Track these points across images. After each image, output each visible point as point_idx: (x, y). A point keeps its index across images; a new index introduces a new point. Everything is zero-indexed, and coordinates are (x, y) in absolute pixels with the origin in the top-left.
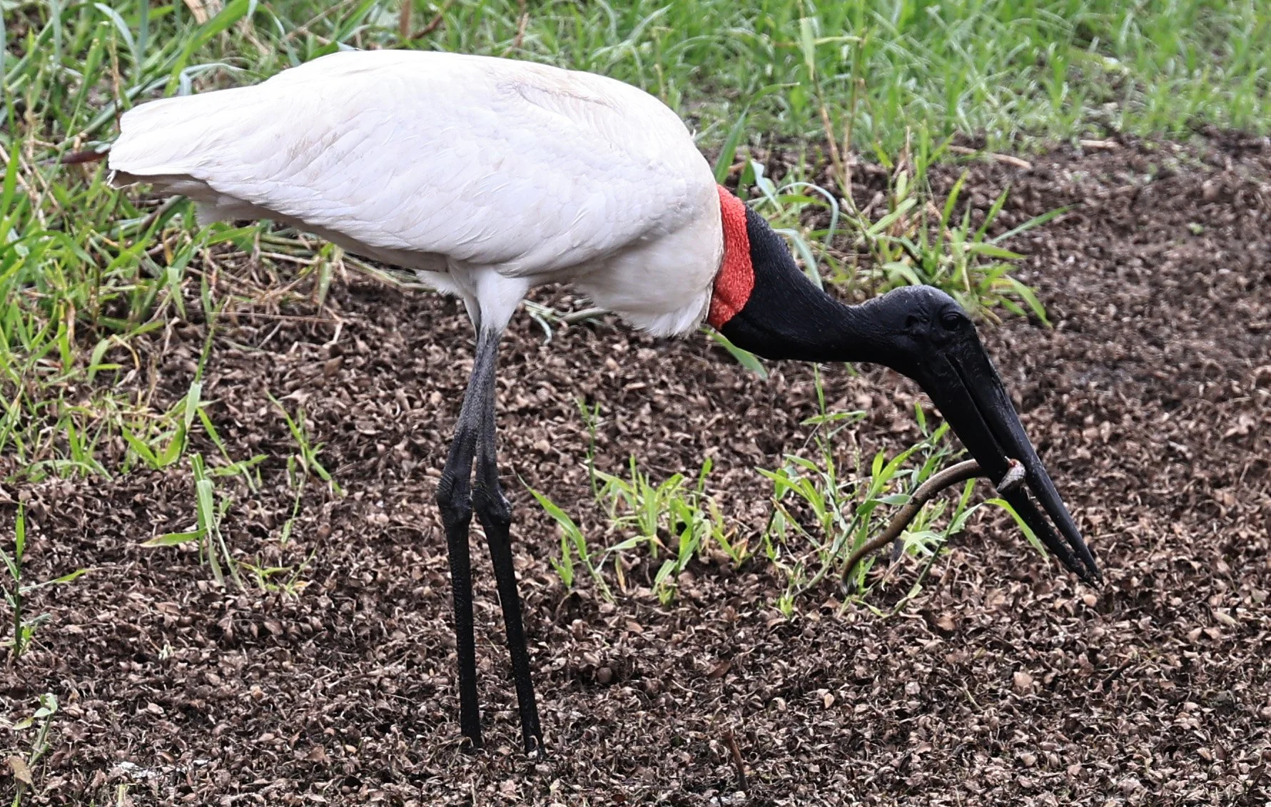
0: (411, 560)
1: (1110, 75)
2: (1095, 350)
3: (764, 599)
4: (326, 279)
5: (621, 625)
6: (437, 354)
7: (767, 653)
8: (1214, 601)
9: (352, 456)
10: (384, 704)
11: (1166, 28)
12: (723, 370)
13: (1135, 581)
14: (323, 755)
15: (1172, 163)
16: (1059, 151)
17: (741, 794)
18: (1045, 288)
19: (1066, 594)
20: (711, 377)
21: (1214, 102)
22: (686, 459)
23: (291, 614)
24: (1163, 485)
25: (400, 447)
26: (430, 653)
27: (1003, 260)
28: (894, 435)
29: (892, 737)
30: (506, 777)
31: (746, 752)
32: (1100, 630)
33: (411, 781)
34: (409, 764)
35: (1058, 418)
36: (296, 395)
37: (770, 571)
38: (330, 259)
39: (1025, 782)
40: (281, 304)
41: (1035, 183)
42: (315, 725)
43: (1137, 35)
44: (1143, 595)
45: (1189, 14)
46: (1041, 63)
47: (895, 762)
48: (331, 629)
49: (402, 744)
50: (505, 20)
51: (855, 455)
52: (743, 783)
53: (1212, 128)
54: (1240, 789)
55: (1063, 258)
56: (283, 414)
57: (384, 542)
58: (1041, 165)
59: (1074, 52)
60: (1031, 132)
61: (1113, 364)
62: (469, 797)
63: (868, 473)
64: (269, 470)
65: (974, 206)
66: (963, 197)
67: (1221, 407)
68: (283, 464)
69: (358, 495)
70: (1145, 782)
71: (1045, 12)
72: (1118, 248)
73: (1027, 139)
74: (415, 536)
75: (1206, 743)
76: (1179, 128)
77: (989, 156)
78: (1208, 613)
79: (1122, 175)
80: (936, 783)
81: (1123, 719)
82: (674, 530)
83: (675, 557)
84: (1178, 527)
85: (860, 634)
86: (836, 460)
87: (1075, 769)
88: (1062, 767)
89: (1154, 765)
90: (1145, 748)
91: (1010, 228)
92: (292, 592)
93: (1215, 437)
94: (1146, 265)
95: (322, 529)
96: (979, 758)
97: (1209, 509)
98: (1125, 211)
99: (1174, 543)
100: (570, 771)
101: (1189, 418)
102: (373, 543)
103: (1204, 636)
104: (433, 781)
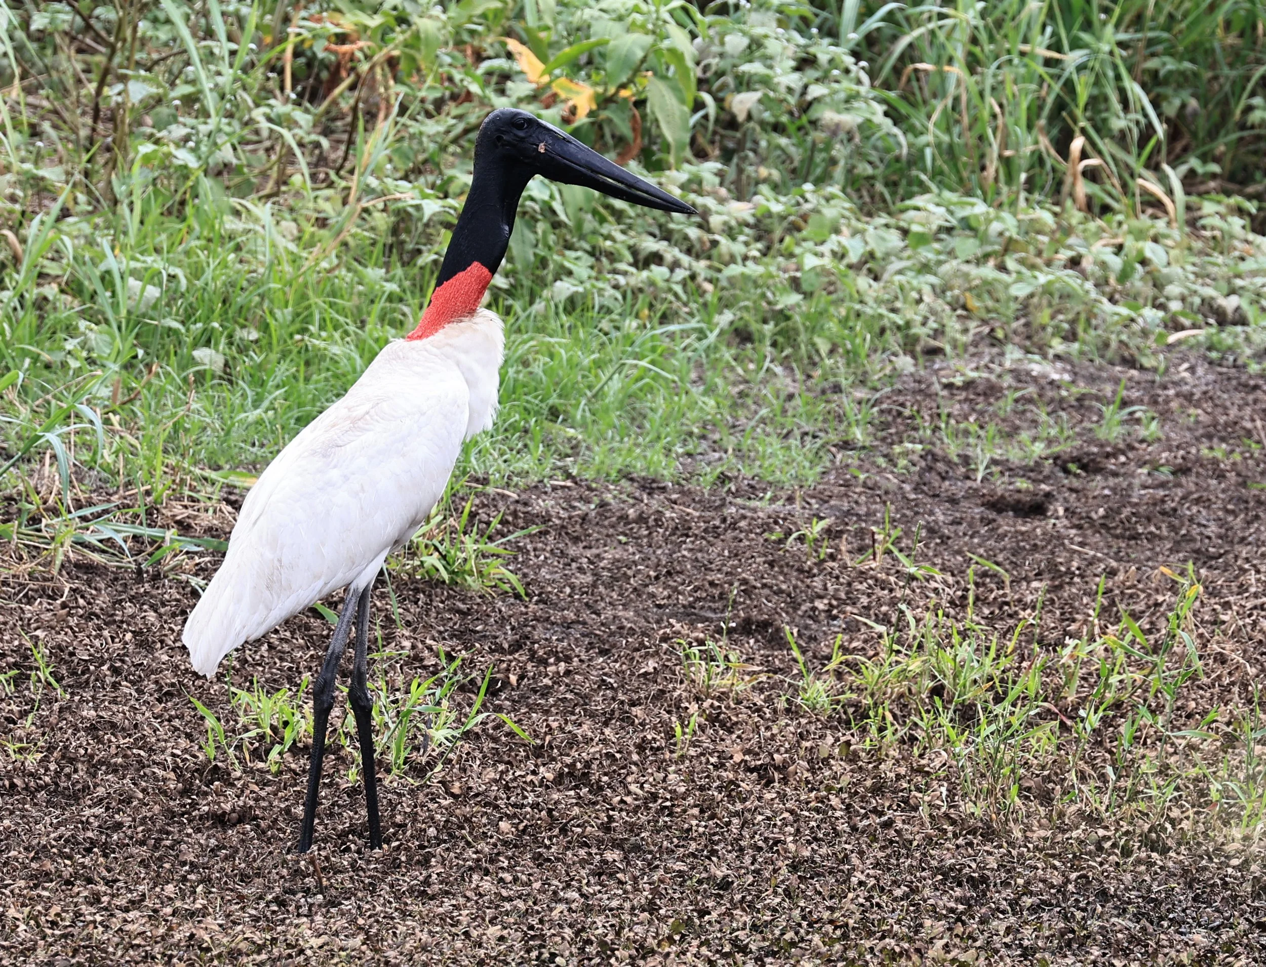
0: (110, 741)
1: (570, 440)
2: (556, 616)
3: (338, 771)
4: (60, 558)
5: (245, 786)
6: (130, 609)
7: (339, 806)
8: (629, 779)
9: (73, 673)
10: (90, 834)
11: (607, 410)
12: (315, 623)
13: (579, 765)
14: (49, 866)
15: (608, 497)
16: (536, 487)
17: (320, 897)
18: (525, 575)
19: (534, 773)
20: (308, 627)
21: (636, 458)
22: (290, 680)
23: (31, 774)
24: (598, 703)
25: (105, 668)
26: (120, 802)
27: (498, 556)
28: (425, 668)
29: (418, 862)
30: (168, 883)
31: (324, 869)
32: (555, 796)
33: (106, 884)
34: (105, 873)
35: (531, 659)
36: (38, 633)
37: (342, 753)
38: (62, 545)
39: (505, 893)
40: (30, 574)
41: (520, 507)
42: (45, 846)
43: (588, 414)
44: (584, 774)
45: (621, 402)
46: (526, 431)
47: (421, 878)
48: (57, 784)
49: (101, 860)
50: (180, 394)
51: (400, 680)
52: (321, 890)
53: (635, 475)
54: (643, 901)
55: (537, 557)
56: (29, 644)
57: (92, 729)
58: (524, 496)
59: (547, 424)
60: (518, 475)
61: (568, 625)
62: (144, 895)
63: (407, 692)
64: (18, 681)
65: (480, 522)
66: (473, 515)
67: (637, 655)
68: (28, 677)
69: (77, 698)
70: (582, 895)
71: (529, 398)
72: (573, 551)
73: (515, 479)
74: (113, 726)
75: (623, 871)
76: (614, 474)
77: (490, 490)
78: (625, 787)
79: (576, 504)
80: (447, 893)
81: (569, 853)
82: (281, 726)
83: (282, 742)
84: (607, 731)
85: (400, 795)
86: (387, 683)
87: (537, 885)
88: (529, 884)
89: (588, 884)
90: (583, 873)
91: (503, 536)
92: (32, 760)
93: (632, 674)
94: (591, 562)
95: (53, 719)
96: (475, 877)
97: (627, 719)
98: (578, 527)
99: (604, 741)
100: (210, 880)
101: (616, 661)
102: (86, 729)
103: (622, 801)
104: (121, 884)
